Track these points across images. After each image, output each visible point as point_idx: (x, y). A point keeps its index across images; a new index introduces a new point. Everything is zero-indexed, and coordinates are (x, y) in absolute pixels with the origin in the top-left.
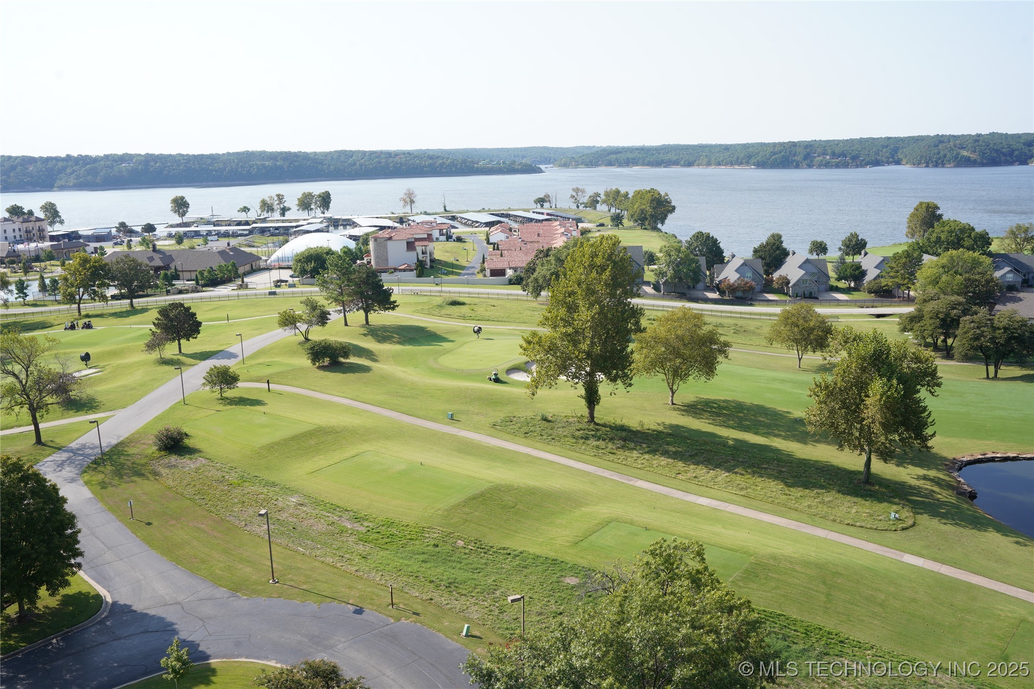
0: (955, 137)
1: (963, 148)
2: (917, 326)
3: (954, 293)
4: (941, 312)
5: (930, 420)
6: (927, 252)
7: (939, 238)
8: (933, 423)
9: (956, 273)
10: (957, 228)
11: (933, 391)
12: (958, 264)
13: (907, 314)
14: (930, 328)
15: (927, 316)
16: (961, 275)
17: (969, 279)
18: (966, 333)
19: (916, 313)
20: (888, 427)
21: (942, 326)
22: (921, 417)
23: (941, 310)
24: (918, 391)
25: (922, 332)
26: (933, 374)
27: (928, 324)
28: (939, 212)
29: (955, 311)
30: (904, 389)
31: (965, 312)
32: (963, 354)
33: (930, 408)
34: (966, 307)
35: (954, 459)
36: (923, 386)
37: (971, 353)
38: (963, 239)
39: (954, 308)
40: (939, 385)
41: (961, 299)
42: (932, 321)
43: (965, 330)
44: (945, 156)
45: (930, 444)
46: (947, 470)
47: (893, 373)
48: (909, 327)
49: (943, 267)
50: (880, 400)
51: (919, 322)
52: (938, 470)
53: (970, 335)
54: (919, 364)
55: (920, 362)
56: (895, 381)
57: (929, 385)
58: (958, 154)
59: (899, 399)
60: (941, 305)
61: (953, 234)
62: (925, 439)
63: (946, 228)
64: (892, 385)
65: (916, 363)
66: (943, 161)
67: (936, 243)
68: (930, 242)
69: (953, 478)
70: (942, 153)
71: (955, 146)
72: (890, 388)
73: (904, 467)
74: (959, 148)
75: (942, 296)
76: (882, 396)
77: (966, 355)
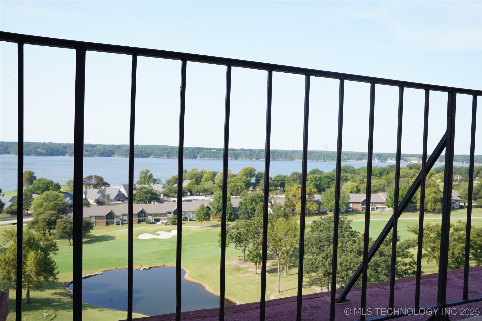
0: (35, 143)
1: (38, 148)
2: (36, 226)
3: (50, 210)
4: (47, 219)
5: (56, 266)
6: (34, 193)
7: (38, 187)
8: (57, 267)
9: (50, 201)
10: (46, 182)
11: (55, 253)
12: (50, 197)
13: (31, 221)
14: (42, 226)
15: (40, 221)
16: (52, 202)
17: (56, 203)
18: (60, 226)
19: (35, 220)
20: (38, 274)
21: (48, 225)
22: (52, 266)
23: (47, 218)
24: (49, 254)
25: (39, 228)
26: (55, 245)
27: (41, 225)
28: (34, 175)
29: (53, 218)
30: (44, 254)
31: (57, 218)
32: (59, 236)
33: (55, 261)
34: (57, 215)
35: (65, 282)
36: (51, 251)
37: (63, 235)
38: (49, 186)
39: (52, 216)
40: (57, 250)
41: (54, 212)
42: (43, 223)
43: (59, 225)
44: (31, 151)
45: (57, 277)
46: (64, 288)
47: (38, 248)
48: (32, 227)
49: (44, 199)
50: (34, 261)
51: (37, 224)
52: (60, 289)
53: (62, 227)
54: (48, 242)
55: (49, 241)
56: (39, 251)
57: (53, 251)
58: (36, 150)
59: (42, 259)
60: (46, 216)
61: (45, 185)
62: (54, 275)
63: (42, 182)
64: (38, 253)
65: (46, 242)
66: (30, 153)
67: (37, 188)
68: (35, 188)
69: (67, 290)
70: (29, 150)
71: (35, 147)
72: (37, 255)
73: (44, 291)
74: (37, 148)
75: (46, 211)
76: (35, 259)
77: (61, 236)
